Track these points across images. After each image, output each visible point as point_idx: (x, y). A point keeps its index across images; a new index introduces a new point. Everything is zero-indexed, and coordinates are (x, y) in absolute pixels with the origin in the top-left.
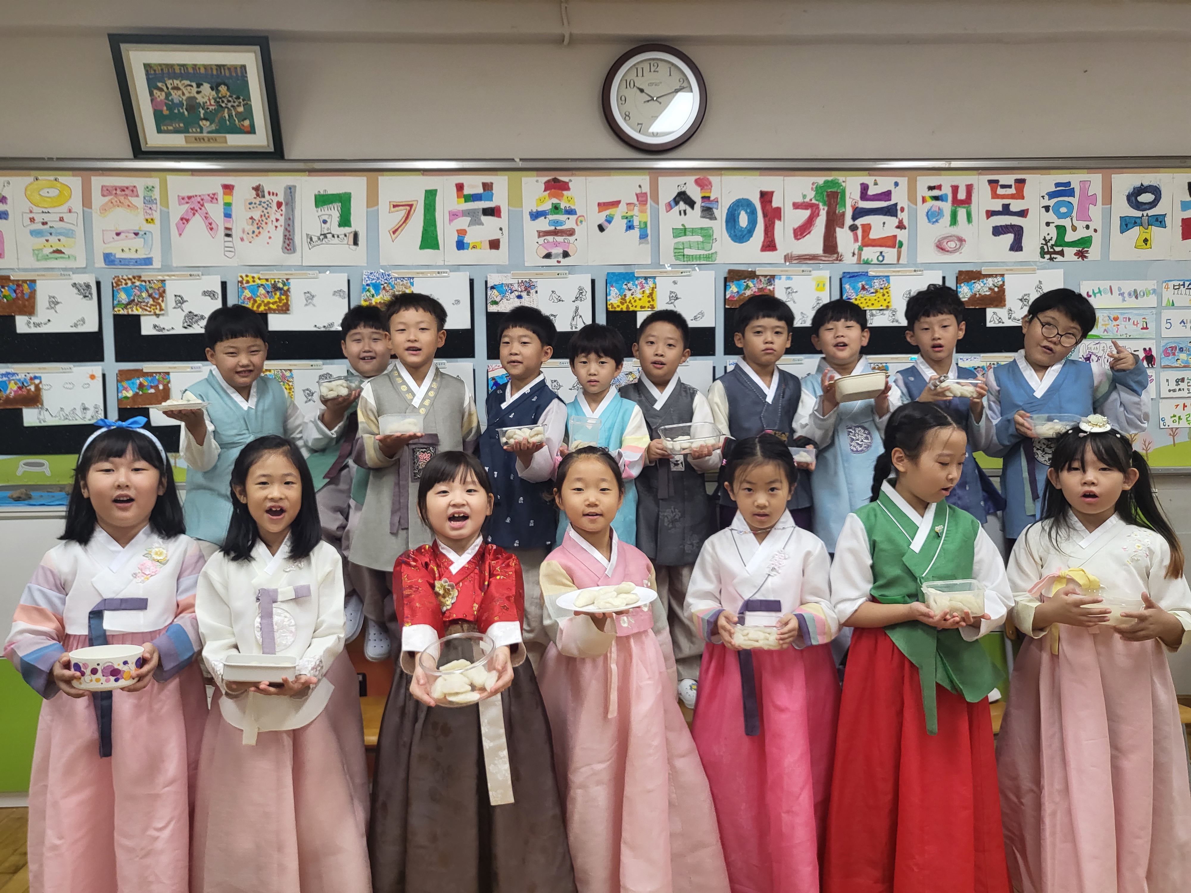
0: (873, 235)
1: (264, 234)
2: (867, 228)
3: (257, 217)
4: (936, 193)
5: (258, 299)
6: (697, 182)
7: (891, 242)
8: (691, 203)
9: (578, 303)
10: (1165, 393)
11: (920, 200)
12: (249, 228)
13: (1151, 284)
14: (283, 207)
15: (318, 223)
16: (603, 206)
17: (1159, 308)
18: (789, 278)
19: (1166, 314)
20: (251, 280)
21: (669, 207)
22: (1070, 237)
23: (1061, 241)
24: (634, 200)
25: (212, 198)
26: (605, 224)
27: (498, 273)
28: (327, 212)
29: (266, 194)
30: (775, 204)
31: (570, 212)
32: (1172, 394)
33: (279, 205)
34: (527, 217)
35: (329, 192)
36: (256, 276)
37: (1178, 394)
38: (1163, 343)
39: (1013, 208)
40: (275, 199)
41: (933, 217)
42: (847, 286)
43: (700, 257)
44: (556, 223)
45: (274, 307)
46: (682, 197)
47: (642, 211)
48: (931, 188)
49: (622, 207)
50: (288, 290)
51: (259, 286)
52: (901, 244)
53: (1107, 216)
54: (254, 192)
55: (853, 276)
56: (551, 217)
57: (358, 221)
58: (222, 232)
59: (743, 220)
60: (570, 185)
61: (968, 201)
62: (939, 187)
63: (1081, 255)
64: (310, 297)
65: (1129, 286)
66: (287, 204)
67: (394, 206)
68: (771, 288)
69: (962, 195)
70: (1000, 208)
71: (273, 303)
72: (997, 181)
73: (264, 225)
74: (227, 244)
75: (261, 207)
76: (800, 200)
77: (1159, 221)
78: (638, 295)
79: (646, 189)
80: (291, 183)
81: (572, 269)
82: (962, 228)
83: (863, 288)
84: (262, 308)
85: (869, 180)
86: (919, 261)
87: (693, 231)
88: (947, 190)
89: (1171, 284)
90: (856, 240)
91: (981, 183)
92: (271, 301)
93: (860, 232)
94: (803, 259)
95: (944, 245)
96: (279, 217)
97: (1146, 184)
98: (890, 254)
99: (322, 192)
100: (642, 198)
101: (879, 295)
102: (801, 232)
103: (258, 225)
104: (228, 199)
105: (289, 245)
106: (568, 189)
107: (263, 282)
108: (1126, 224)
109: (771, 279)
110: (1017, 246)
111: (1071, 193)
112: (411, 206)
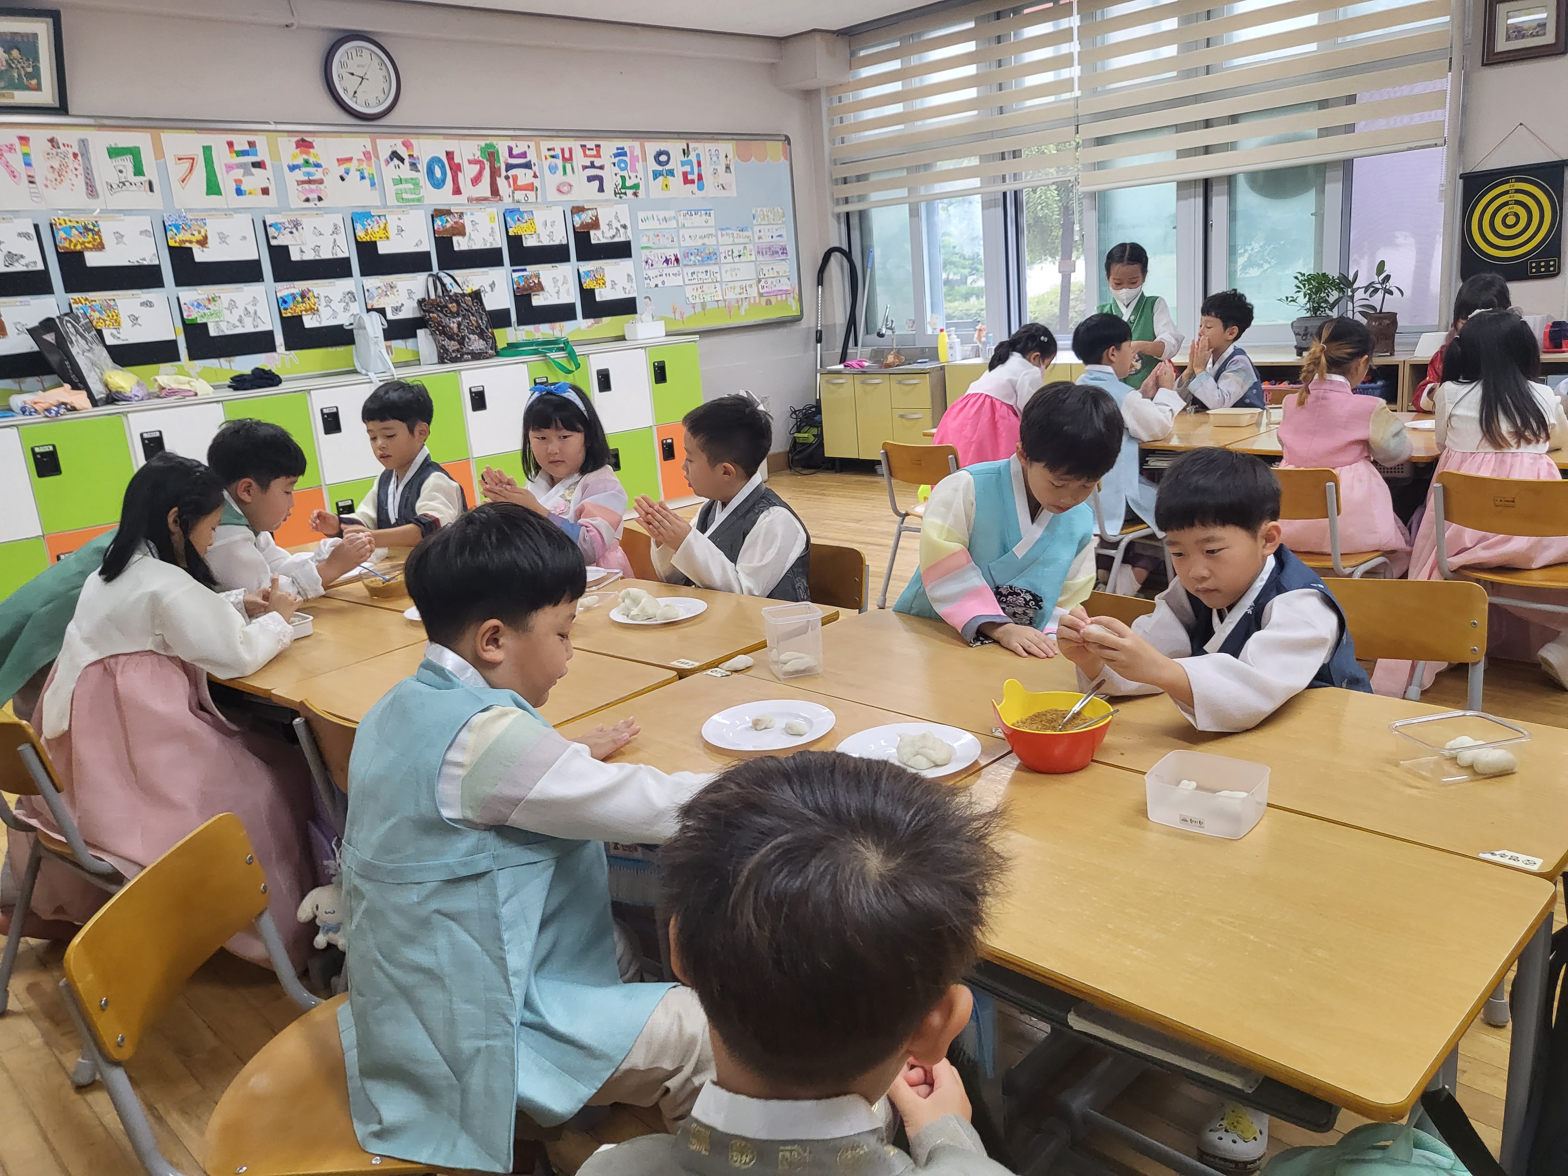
0: (520, 183)
1: (67, 183)
2: (515, 178)
3: (57, 166)
4: (552, 153)
5: (72, 239)
6: (404, 144)
7: (530, 187)
8: (402, 160)
9: (335, 236)
10: (687, 282)
11: (544, 158)
12: (52, 176)
13: (672, 213)
14: (79, 157)
15: (116, 173)
16: (341, 161)
17: (678, 228)
18: (472, 214)
19: (682, 232)
20: (63, 223)
21: (387, 163)
22: (629, 183)
23: (624, 186)
24: (362, 157)
25: (10, 149)
26: (345, 176)
27: (271, 214)
28: (123, 163)
29: (61, 146)
30: (456, 161)
31: (318, 165)
32: (690, 282)
33: (75, 155)
34: (286, 169)
35: (120, 146)
36: (66, 218)
37: (693, 282)
38: (682, 250)
39: (596, 164)
40: (71, 151)
41: (553, 169)
42: (508, 219)
43: (413, 200)
44: (309, 174)
45: (90, 246)
46: (395, 155)
47: (370, 165)
48: (549, 150)
49: (355, 161)
50: (99, 231)
51: (71, 228)
52: (537, 189)
53: (645, 168)
54: (49, 144)
55: (512, 211)
56: (304, 169)
57: (151, 170)
58: (25, 179)
59: (438, 173)
60: (314, 144)
61: (571, 159)
62: (553, 149)
63: (635, 194)
64: (119, 237)
65: (662, 214)
66: (82, 155)
67: (179, 159)
68: (461, 221)
69: (567, 155)
70: (589, 164)
71: (89, 243)
72: (585, 146)
73: (64, 173)
74: (32, 190)
75: (58, 158)
76: (471, 158)
77: (671, 173)
78: (376, 229)
79: (369, 148)
80: (83, 137)
81: (327, 211)
82: (570, 178)
83: (519, 220)
84: (79, 247)
85: (512, 144)
86: (549, 200)
87: (407, 181)
88: (558, 152)
89: (682, 213)
90: (510, 186)
91: (576, 145)
92: (86, 240)
93: (511, 180)
94: (479, 200)
95: (561, 189)
96: (77, 167)
97: (662, 149)
98: (531, 195)
99: (113, 146)
100: (367, 155)
101: (529, 224)
102: (476, 181)
103: (60, 173)
104: (25, 149)
105: (91, 190)
106: (313, 147)
107: (75, 224)
108: (656, 175)
109: (461, 215)
110: (601, 189)
111: (625, 154)
112: (193, 159)
